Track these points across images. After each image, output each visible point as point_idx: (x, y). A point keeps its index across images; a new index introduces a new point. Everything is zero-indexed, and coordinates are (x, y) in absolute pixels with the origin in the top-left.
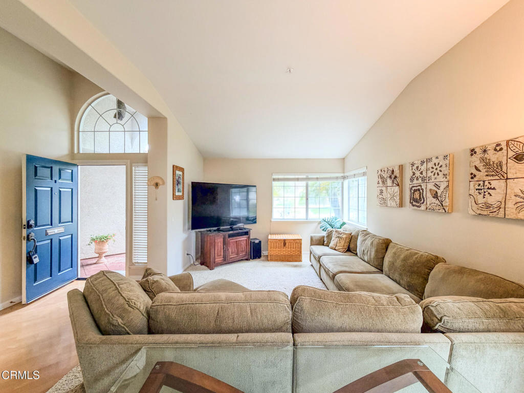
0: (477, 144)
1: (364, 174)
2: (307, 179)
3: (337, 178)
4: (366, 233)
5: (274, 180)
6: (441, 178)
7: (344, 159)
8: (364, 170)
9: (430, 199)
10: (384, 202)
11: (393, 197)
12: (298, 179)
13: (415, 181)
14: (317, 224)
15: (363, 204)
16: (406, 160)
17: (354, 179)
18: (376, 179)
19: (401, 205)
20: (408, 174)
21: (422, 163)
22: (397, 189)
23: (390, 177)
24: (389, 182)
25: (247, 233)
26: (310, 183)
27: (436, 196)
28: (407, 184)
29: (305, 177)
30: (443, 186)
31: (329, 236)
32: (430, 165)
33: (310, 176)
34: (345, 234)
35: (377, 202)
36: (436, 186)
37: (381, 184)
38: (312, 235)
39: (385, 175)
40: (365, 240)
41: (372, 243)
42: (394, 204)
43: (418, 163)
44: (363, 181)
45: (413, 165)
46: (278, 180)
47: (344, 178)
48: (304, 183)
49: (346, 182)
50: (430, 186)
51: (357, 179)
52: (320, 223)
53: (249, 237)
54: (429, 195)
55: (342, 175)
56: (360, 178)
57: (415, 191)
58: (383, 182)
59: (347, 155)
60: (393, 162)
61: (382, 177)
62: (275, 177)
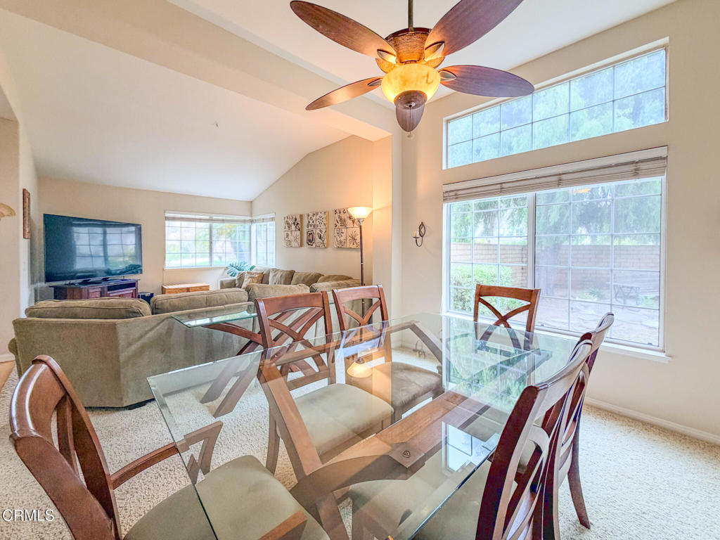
0: (337, 208)
1: (273, 219)
2: (211, 220)
3: (245, 221)
4: (276, 270)
5: (167, 219)
6: (323, 226)
7: (251, 202)
8: (273, 216)
9: (318, 240)
10: (289, 244)
11: (295, 240)
12: (200, 220)
13: (310, 228)
14: (223, 270)
15: (272, 247)
16: (304, 212)
17: (263, 224)
18: (283, 225)
19: (301, 245)
20: (305, 222)
21: (314, 215)
22: (298, 233)
23: (294, 223)
24: (293, 227)
25: (133, 285)
26: (214, 225)
27: (320, 238)
28: (305, 230)
29: (208, 217)
30: (324, 231)
31: (241, 278)
32: (318, 217)
33: (214, 218)
34: (258, 273)
35: (284, 244)
36: (321, 231)
37: (287, 229)
38: (222, 279)
39: (290, 222)
40: (275, 275)
41: (281, 276)
42: (296, 245)
43: (311, 215)
44: (271, 226)
45: (308, 216)
46: (174, 219)
47: (252, 221)
48: (207, 225)
49: (254, 226)
50: (318, 231)
51: (265, 223)
52: (227, 268)
53: (136, 290)
54: (317, 237)
55: (249, 218)
56: (268, 223)
57: (310, 234)
58: (289, 227)
59: (255, 199)
60: (296, 211)
61: (288, 223)
62: (167, 215)
